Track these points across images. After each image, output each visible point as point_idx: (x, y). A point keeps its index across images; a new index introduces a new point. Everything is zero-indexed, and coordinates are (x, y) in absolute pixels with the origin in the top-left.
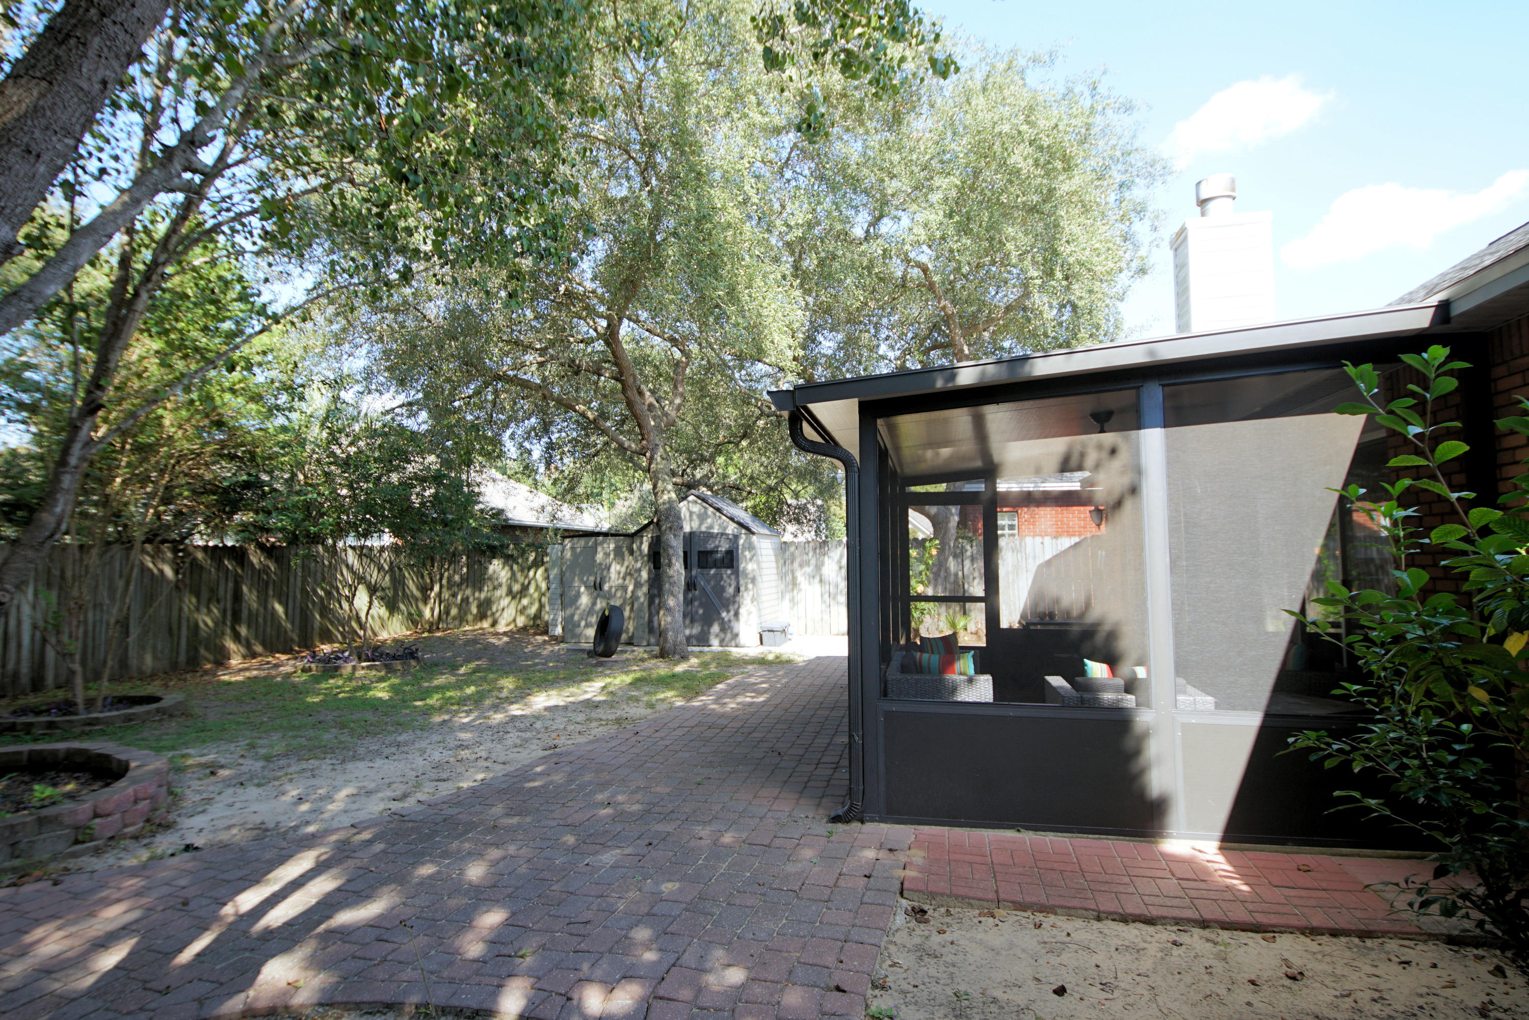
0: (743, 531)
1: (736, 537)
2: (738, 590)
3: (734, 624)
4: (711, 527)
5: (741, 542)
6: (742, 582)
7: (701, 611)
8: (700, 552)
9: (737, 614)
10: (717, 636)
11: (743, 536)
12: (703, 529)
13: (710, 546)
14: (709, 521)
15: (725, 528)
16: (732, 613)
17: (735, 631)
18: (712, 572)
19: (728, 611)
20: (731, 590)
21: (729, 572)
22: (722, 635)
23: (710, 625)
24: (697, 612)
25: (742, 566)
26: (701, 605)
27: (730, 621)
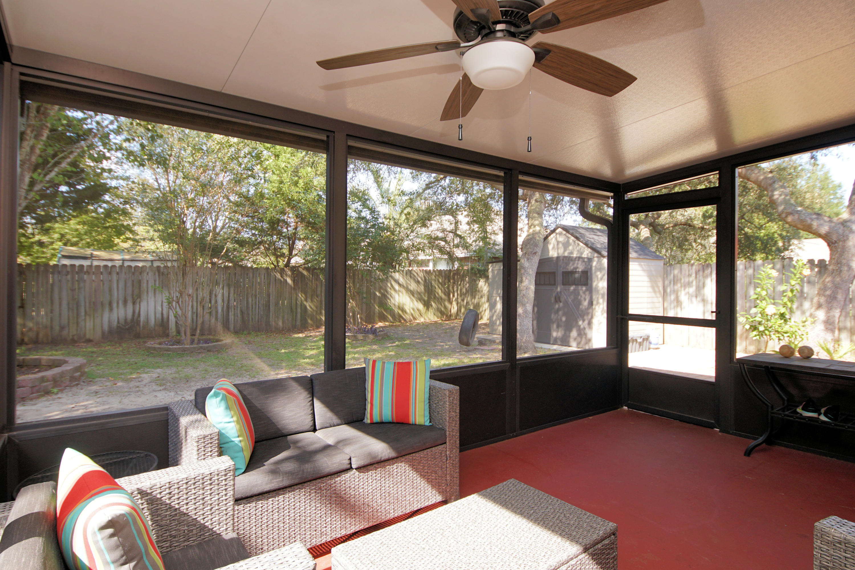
0: (596, 255)
1: (590, 260)
2: (591, 303)
3: (587, 331)
4: (572, 253)
5: (594, 264)
6: (594, 297)
7: (564, 319)
8: (563, 272)
9: (590, 324)
10: (575, 339)
11: (596, 259)
12: (566, 254)
13: (571, 268)
14: (571, 248)
15: (582, 254)
16: (586, 322)
17: (589, 336)
18: (572, 288)
19: (584, 321)
20: (586, 303)
21: (584, 288)
22: (579, 339)
23: (570, 331)
24: (561, 320)
25: (594, 284)
26: (564, 315)
27: (584, 328)
